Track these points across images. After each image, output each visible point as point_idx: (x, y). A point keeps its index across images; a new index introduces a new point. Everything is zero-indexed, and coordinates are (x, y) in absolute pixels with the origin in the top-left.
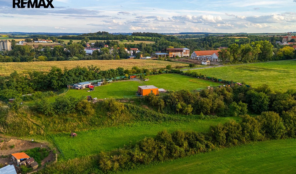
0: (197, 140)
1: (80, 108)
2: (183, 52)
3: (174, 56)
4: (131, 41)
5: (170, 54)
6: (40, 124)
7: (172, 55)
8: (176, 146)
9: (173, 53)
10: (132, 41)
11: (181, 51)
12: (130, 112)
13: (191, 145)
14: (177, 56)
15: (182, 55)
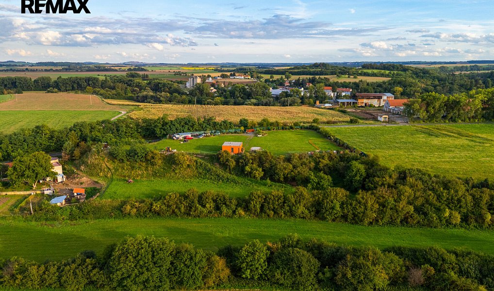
0: (225, 204)
1: (149, 158)
2: (382, 100)
3: (366, 104)
4: (353, 77)
5: (360, 101)
6: (111, 168)
7: (363, 103)
8: (198, 205)
9: (365, 101)
10: (355, 77)
11: (379, 98)
12: (197, 168)
13: (217, 208)
14: (370, 105)
15: (380, 104)
